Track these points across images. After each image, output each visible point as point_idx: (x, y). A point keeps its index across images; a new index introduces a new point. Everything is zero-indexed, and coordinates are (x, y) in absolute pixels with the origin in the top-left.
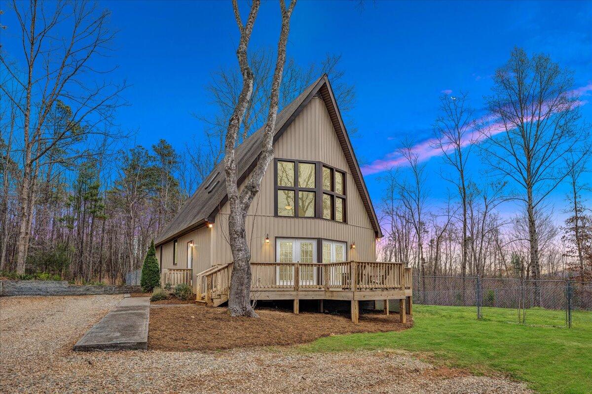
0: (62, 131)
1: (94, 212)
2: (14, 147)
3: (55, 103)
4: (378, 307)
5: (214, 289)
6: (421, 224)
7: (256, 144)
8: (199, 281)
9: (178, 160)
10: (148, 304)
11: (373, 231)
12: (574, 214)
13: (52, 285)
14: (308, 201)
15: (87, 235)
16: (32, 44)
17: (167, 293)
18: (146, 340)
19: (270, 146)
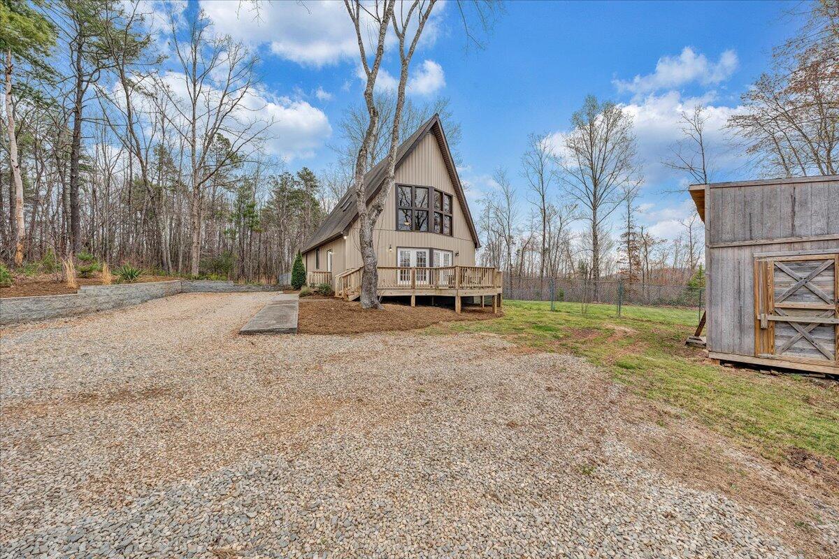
0: (223, 159)
1: (252, 226)
2: (184, 173)
3: (216, 136)
4: (475, 302)
5: (349, 288)
6: (510, 237)
7: (381, 171)
8: (337, 282)
9: (318, 184)
10: (297, 299)
11: (473, 243)
12: (627, 230)
13: (220, 284)
14: (422, 219)
15: (247, 244)
16: (195, 85)
17: (312, 290)
18: (296, 326)
19: (392, 173)
